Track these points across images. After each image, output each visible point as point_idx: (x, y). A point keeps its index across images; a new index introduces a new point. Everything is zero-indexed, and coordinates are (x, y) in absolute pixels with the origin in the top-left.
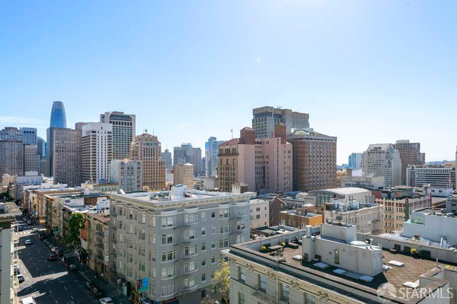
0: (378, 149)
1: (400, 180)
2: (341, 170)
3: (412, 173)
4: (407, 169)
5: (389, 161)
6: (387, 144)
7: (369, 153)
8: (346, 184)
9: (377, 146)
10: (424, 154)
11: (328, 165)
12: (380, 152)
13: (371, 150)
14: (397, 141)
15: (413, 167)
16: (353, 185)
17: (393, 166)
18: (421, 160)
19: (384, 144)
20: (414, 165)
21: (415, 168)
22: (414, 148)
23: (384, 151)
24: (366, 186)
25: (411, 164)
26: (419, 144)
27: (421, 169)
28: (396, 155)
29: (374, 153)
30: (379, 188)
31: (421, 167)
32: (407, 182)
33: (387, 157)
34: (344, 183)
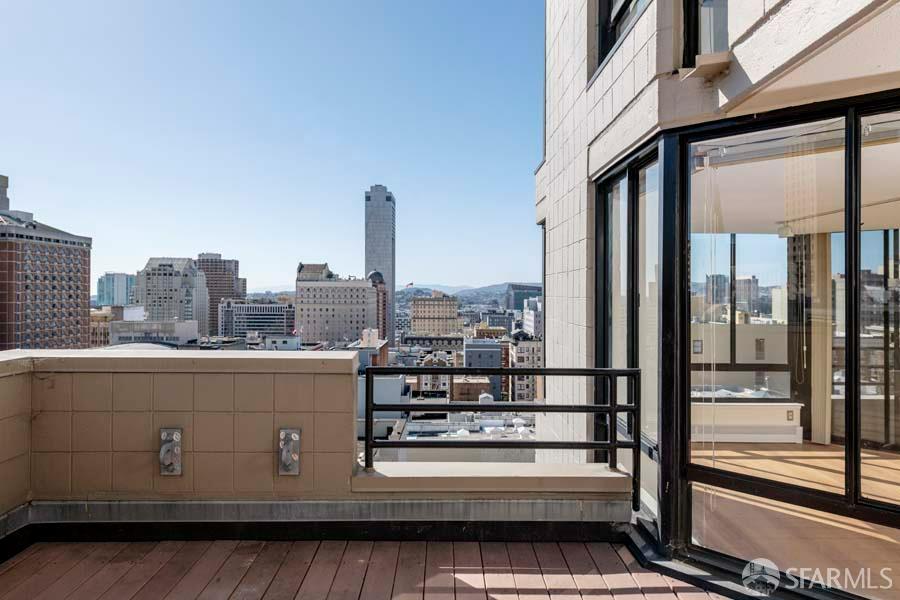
0: (169, 268)
1: (207, 325)
2: (100, 308)
3: (228, 313)
4: (220, 305)
5: (187, 291)
6: (184, 259)
7: (148, 274)
8: (120, 338)
9: (164, 263)
10: (245, 280)
11: (70, 296)
12: (171, 275)
13: (154, 270)
14: (200, 255)
15: (229, 303)
16: (135, 338)
17: (194, 301)
18: (240, 290)
19: (179, 259)
20: (230, 300)
21: (233, 305)
22: (230, 270)
23: (178, 272)
24: (162, 338)
25: (226, 298)
26: (237, 262)
27: (242, 305)
28: (200, 280)
29: (159, 275)
30: (189, 342)
31: (242, 303)
32: (220, 329)
33: (184, 283)
34: (117, 335)
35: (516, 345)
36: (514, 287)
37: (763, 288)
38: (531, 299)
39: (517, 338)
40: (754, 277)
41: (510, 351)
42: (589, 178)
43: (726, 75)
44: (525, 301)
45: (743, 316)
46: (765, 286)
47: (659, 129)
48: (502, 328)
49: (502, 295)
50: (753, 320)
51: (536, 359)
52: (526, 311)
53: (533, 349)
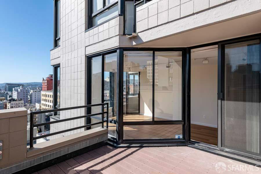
35: (10, 103)
36: (8, 84)
38: (16, 88)
39: (10, 100)
41: (7, 105)
42: (85, 55)
43: (135, 38)
44: (13, 89)
47: (118, 47)
48: (4, 98)
49: (3, 87)
51: (18, 106)
52: (14, 92)
53: (17, 103)
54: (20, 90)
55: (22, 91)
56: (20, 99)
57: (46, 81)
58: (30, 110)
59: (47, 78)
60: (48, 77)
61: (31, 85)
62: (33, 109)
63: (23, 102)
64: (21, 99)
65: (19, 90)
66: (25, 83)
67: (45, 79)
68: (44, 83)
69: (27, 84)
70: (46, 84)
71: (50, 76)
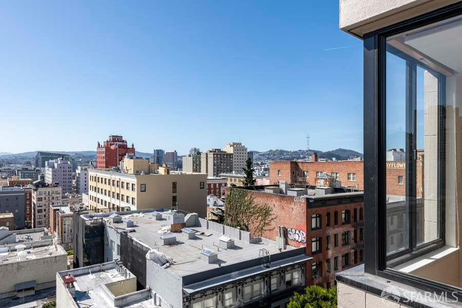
35: (36, 190)
36: (42, 153)
37: (179, 157)
38: (50, 161)
39: (37, 186)
40: (175, 151)
41: (33, 194)
44: (46, 162)
45: (166, 170)
46: (180, 155)
48: (30, 179)
49: (33, 158)
50: (171, 172)
51: (51, 198)
52: (46, 168)
53: (49, 192)
54: (58, 165)
55: (61, 168)
56: (56, 184)
57: (104, 149)
58: (71, 207)
59: (106, 144)
60: (107, 141)
61: (84, 157)
62: (76, 205)
63: (59, 189)
64: (58, 184)
65: (56, 165)
66: (73, 152)
67: (102, 144)
68: (100, 153)
69: (76, 154)
70: (104, 155)
71: (112, 138)
